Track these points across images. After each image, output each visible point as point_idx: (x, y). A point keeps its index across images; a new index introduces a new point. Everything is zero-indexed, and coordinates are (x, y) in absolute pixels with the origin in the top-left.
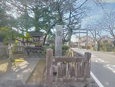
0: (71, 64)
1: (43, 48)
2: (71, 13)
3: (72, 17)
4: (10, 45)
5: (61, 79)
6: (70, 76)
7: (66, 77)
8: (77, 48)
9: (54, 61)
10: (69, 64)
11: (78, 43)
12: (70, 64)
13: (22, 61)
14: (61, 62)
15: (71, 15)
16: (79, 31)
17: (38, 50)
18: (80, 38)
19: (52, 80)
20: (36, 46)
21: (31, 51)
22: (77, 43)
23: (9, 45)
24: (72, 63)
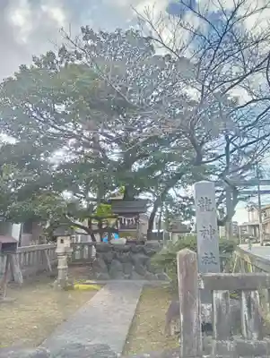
0: (255, 295)
1: (150, 246)
2: (229, 142)
3: (233, 151)
4: (62, 241)
5: (228, 342)
6: (255, 335)
7: (243, 338)
8: (258, 245)
9: (203, 287)
10: (250, 298)
11: (258, 226)
12: (252, 296)
13: (94, 289)
14: (225, 291)
15: (231, 145)
16: (255, 188)
17: (135, 253)
18: (264, 211)
19: (201, 347)
20: (127, 242)
21: (115, 257)
22: (255, 227)
23: (59, 241)
24: (257, 292)
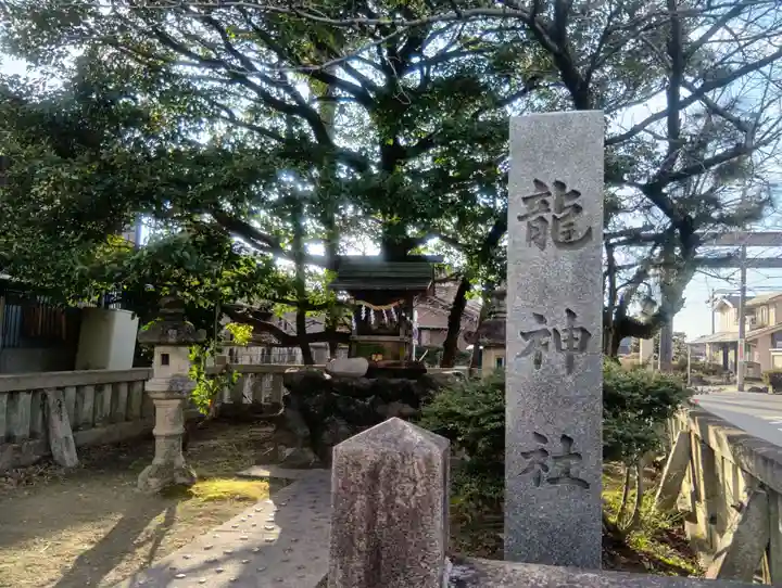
4: (165, 359)
8: (732, 389)
11: (734, 345)
18: (751, 310)
20: (372, 371)
22: (725, 347)
23: (157, 359)
